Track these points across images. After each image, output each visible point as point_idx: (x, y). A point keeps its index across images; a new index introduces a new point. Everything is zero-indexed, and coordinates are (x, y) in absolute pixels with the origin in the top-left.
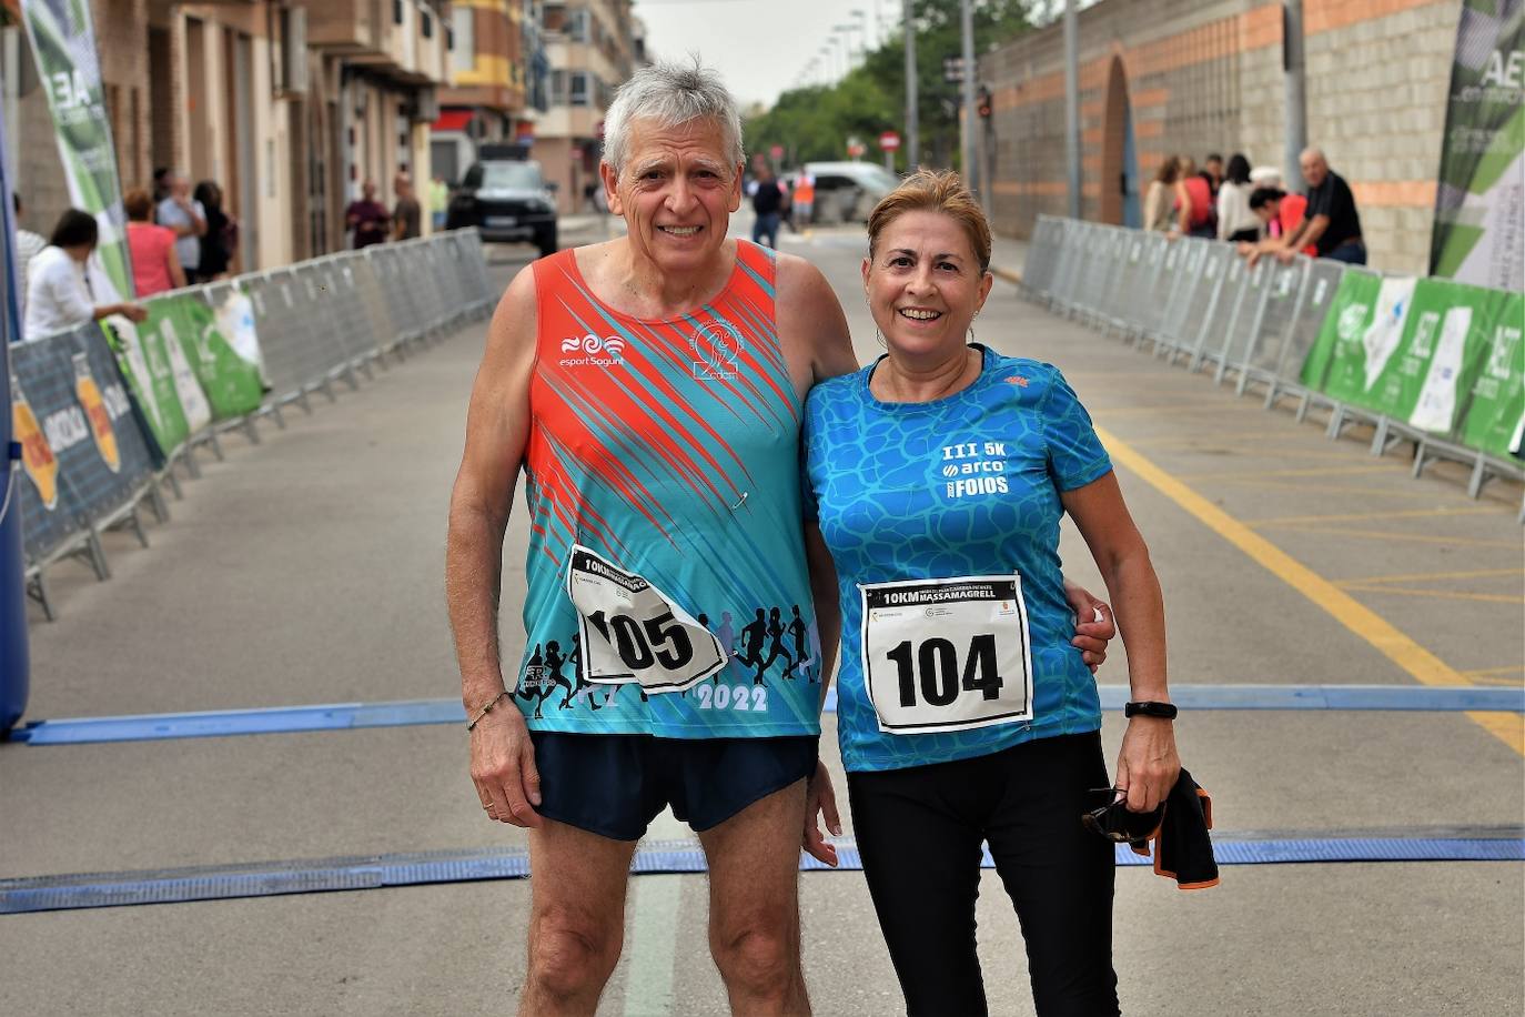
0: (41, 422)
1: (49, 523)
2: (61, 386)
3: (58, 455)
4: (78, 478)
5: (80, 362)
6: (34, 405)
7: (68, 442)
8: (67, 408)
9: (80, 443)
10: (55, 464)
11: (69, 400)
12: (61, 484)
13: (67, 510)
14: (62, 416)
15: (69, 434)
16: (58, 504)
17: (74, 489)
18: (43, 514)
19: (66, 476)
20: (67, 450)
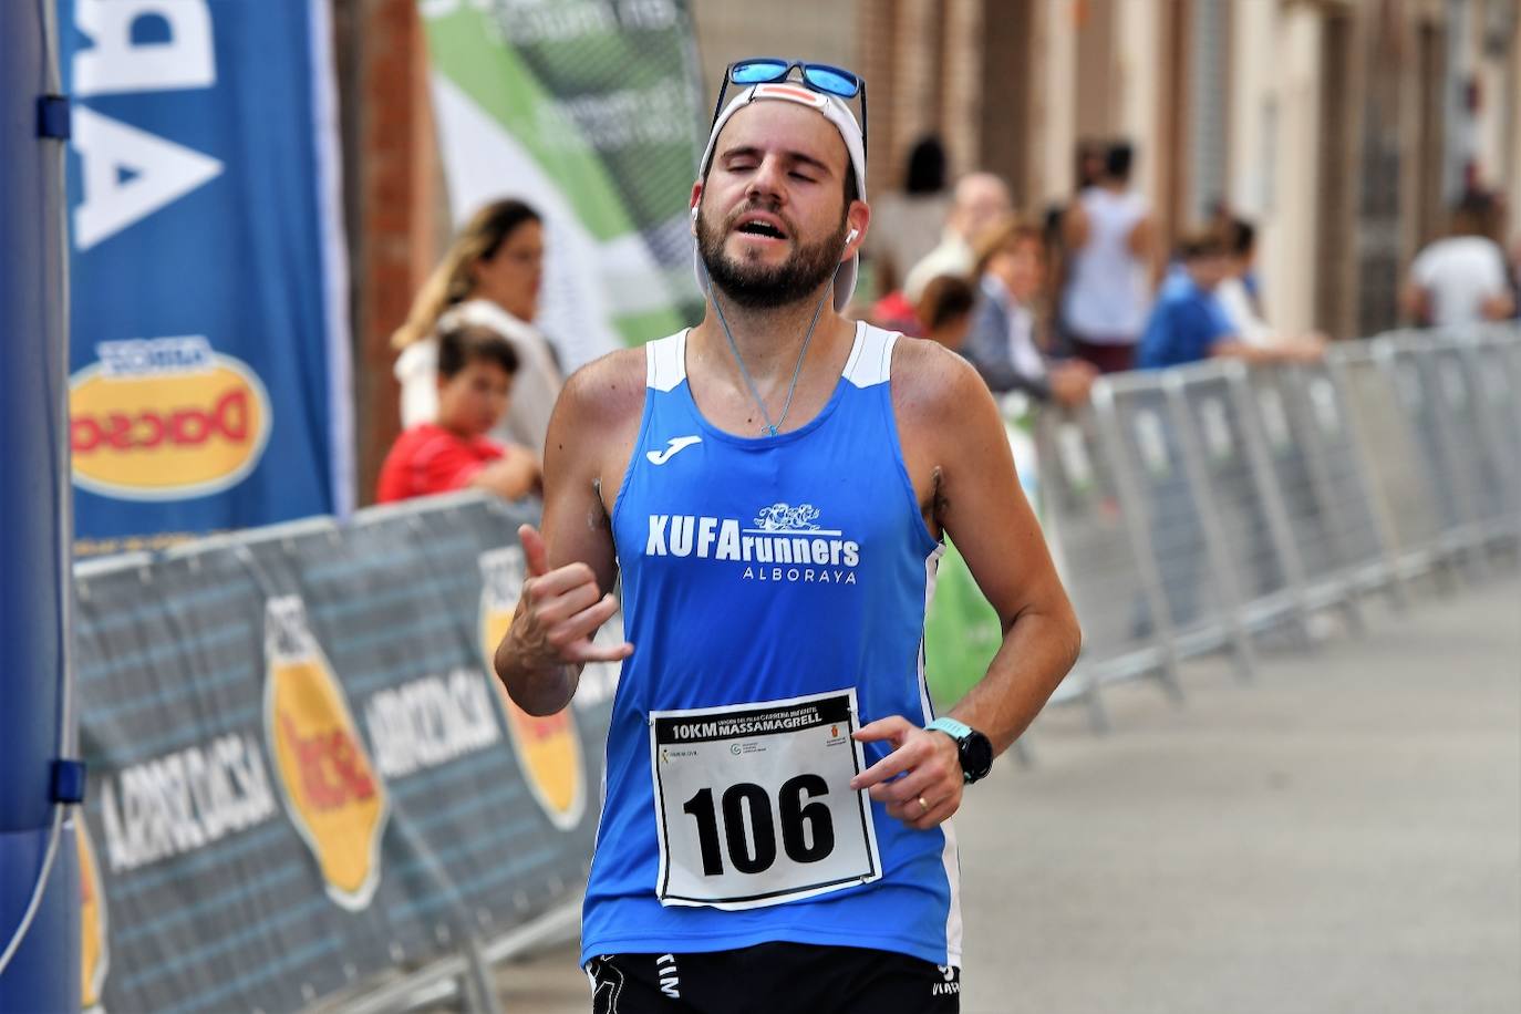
0: (358, 706)
1: (336, 941)
2: (433, 622)
3: (393, 782)
4: (445, 836)
5: (499, 569)
6: (342, 666)
7: (432, 752)
8: (445, 676)
9: (472, 755)
10: (383, 802)
11: (455, 654)
12: (393, 847)
13: (402, 910)
14: (425, 693)
15: (440, 731)
16: (377, 899)
17: (429, 861)
18: (329, 917)
19: (410, 830)
20: (425, 771)
